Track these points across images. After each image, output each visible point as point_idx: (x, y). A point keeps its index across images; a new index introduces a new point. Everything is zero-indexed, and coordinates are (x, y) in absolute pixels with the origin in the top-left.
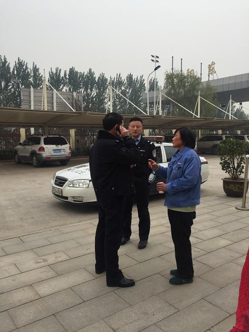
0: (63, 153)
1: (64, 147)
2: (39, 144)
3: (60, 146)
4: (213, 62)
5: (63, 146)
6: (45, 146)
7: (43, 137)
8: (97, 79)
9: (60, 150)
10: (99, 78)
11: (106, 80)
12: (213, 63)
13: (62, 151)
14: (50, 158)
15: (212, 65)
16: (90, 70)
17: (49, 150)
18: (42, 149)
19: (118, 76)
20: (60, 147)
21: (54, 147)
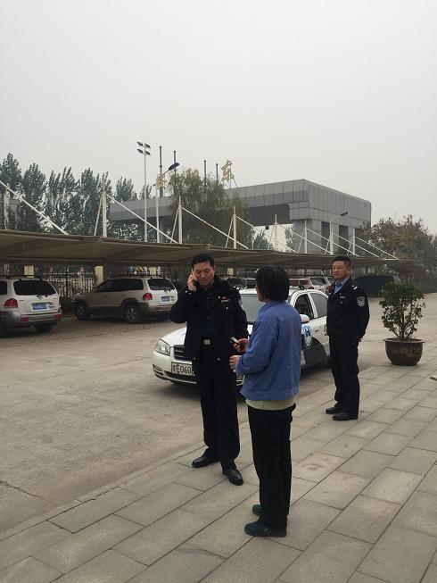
0: (48, 309)
1: (50, 298)
2: (5, 293)
3: (44, 297)
4: (228, 161)
5: (49, 296)
6: (18, 298)
7: (13, 281)
8: (23, 175)
9: (43, 304)
10: (27, 173)
11: (43, 177)
12: (229, 163)
13: (47, 305)
14: (27, 319)
15: (227, 165)
16: (10, 156)
17: (26, 305)
18: (14, 303)
19: (67, 172)
20: (44, 299)
21: (33, 298)
